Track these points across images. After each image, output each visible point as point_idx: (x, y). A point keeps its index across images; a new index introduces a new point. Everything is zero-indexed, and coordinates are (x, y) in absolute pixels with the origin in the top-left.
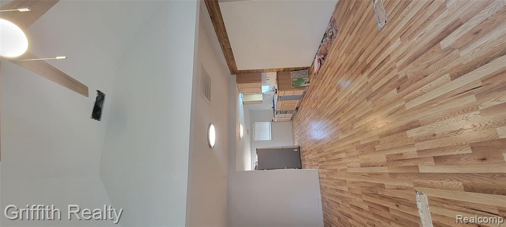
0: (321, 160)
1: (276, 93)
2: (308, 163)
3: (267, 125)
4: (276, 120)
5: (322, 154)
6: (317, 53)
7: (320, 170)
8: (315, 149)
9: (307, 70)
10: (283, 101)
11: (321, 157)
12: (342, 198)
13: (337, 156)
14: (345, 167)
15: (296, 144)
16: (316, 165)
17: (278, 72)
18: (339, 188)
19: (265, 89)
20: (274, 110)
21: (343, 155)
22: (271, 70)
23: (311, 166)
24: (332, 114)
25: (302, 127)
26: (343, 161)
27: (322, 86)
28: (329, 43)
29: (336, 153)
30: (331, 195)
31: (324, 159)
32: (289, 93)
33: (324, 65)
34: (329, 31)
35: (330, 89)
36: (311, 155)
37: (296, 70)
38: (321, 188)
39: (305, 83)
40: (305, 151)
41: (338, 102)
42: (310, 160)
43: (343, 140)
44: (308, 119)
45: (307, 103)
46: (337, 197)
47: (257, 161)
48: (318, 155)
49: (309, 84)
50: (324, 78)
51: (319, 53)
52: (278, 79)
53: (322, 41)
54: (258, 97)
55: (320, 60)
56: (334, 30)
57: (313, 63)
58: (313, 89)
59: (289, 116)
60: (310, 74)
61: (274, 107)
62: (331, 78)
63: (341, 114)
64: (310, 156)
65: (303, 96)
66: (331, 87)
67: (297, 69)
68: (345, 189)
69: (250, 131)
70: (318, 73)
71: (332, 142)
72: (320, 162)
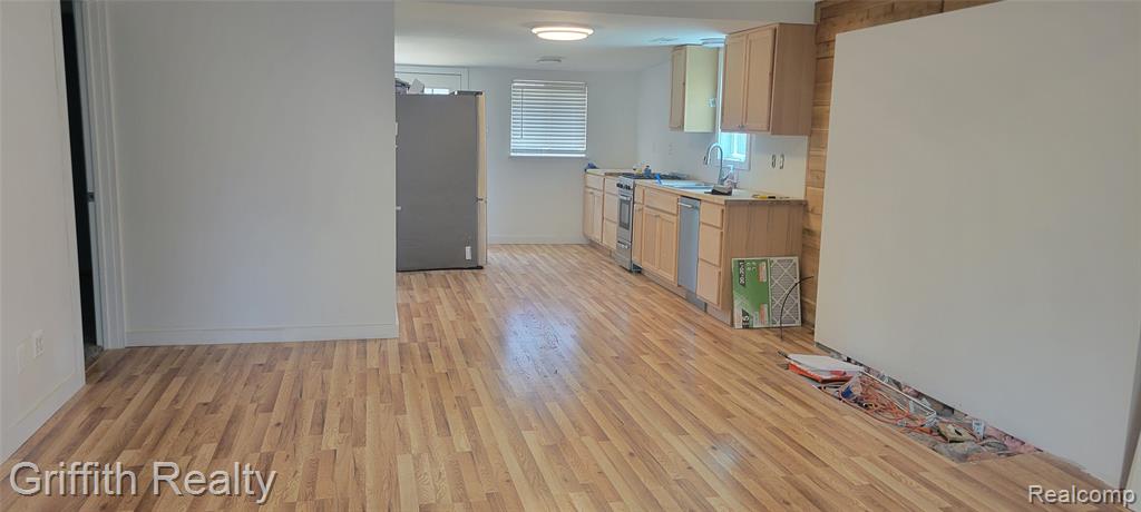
0: (435, 352)
1: (714, 192)
2: (419, 300)
3: (574, 144)
4: (594, 179)
5: (459, 360)
6: (869, 370)
7: (392, 349)
8: (477, 331)
9: (798, 323)
10: (674, 219)
11: (448, 357)
12: (291, 425)
13: (454, 417)
14: (415, 445)
15: (492, 257)
16: (412, 333)
17: (802, 206)
18: (333, 416)
19: (734, 147)
20: (640, 177)
21: (462, 443)
22: (816, 177)
23: (407, 313)
24: (619, 408)
25: (564, 285)
26: (437, 441)
27: (733, 381)
28: (912, 424)
29: (467, 416)
30: (299, 378)
31: (440, 365)
32: (709, 244)
33: (820, 395)
34: (960, 425)
35: (724, 409)
36: (452, 316)
37: (803, 279)
38: (324, 343)
39: (745, 314)
40: (463, 291)
41: (667, 435)
42: (429, 308)
43: (519, 445)
44: (595, 310)
45: (661, 311)
46: (296, 405)
47: (427, 91)
48: (452, 343)
49: (738, 324)
50: (769, 390)
51: (870, 379)
52: (773, 202)
53: (919, 395)
54: (698, 111)
55: (841, 379)
56: (968, 446)
57: (828, 351)
58: (718, 340)
59: (609, 236)
60: (783, 333)
61: (648, 175)
62: (769, 419)
63: (622, 446)
64: (446, 313)
65: (690, 298)
66: (730, 416)
67: (807, 283)
68: (331, 440)
69: (555, 70)
70: (788, 367)
71: (508, 401)
72: (425, 347)
